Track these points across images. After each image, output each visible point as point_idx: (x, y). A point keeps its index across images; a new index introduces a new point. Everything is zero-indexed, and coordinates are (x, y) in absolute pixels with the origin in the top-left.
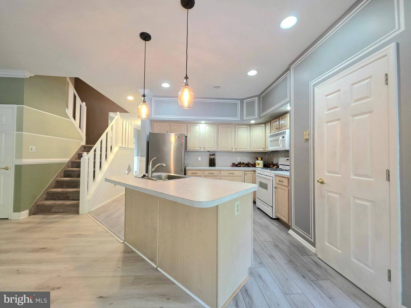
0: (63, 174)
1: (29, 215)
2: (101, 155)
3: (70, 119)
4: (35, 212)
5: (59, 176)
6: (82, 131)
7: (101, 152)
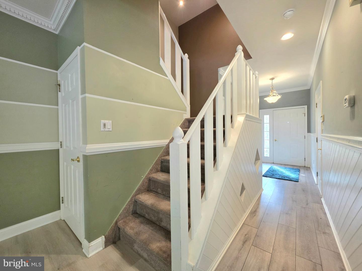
0: (160, 166)
1: (106, 246)
2: (215, 132)
3: (167, 77)
4: (115, 238)
5: (153, 170)
6: (186, 97)
7: (215, 126)
